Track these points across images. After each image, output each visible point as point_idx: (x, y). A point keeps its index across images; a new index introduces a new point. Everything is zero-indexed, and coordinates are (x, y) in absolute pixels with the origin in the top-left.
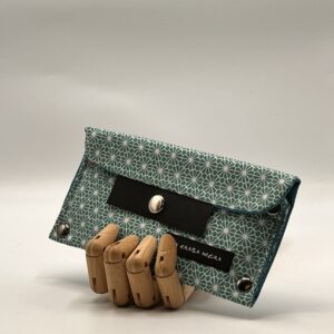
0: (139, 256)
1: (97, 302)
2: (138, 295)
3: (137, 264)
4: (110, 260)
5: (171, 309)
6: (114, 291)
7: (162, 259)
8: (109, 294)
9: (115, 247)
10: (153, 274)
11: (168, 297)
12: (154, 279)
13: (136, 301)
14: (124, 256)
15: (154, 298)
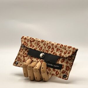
0: (36, 67)
1: (25, 79)
2: (36, 78)
3: (36, 69)
4: (29, 69)
5: (45, 81)
6: (30, 77)
7: (43, 68)
8: (29, 78)
9: (30, 65)
10: (40, 72)
11: (44, 78)
12: (41, 74)
13: (36, 79)
14: (32, 67)
15: (40, 79)
